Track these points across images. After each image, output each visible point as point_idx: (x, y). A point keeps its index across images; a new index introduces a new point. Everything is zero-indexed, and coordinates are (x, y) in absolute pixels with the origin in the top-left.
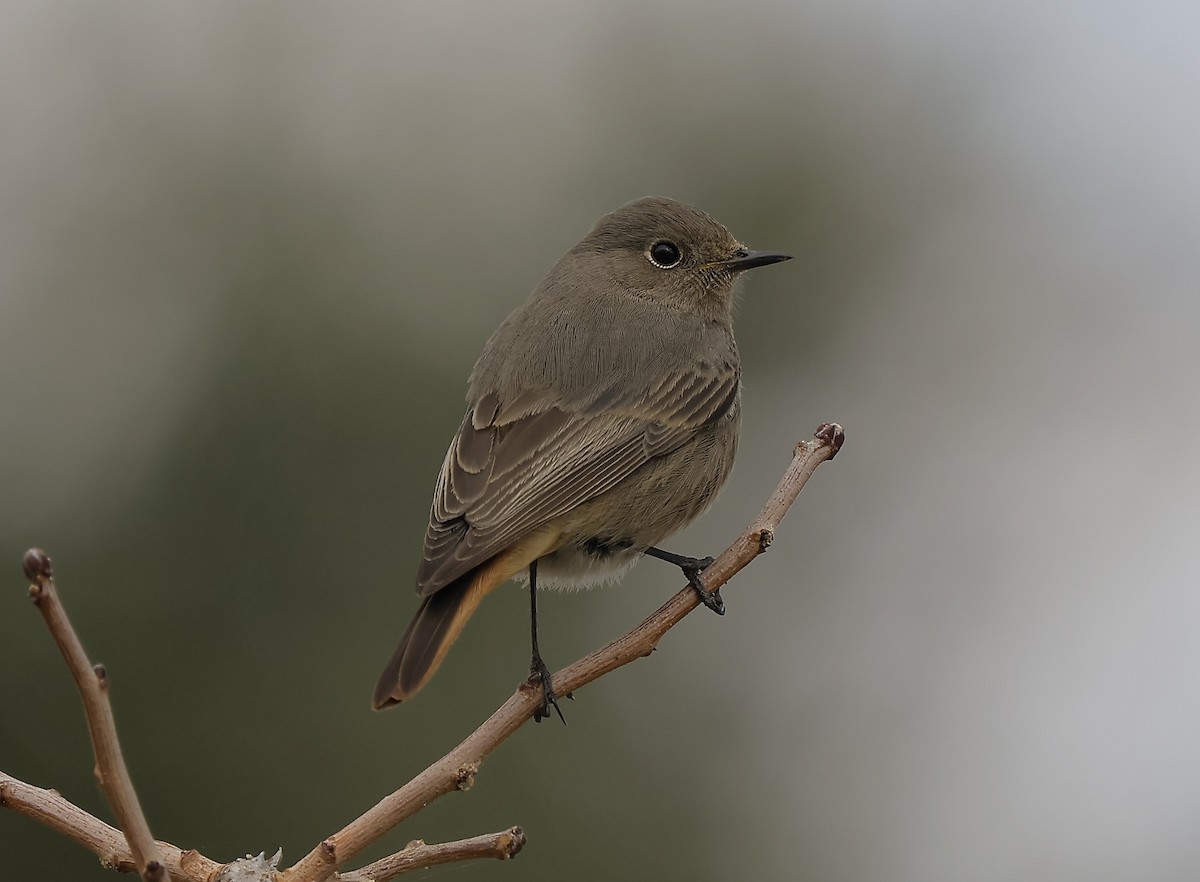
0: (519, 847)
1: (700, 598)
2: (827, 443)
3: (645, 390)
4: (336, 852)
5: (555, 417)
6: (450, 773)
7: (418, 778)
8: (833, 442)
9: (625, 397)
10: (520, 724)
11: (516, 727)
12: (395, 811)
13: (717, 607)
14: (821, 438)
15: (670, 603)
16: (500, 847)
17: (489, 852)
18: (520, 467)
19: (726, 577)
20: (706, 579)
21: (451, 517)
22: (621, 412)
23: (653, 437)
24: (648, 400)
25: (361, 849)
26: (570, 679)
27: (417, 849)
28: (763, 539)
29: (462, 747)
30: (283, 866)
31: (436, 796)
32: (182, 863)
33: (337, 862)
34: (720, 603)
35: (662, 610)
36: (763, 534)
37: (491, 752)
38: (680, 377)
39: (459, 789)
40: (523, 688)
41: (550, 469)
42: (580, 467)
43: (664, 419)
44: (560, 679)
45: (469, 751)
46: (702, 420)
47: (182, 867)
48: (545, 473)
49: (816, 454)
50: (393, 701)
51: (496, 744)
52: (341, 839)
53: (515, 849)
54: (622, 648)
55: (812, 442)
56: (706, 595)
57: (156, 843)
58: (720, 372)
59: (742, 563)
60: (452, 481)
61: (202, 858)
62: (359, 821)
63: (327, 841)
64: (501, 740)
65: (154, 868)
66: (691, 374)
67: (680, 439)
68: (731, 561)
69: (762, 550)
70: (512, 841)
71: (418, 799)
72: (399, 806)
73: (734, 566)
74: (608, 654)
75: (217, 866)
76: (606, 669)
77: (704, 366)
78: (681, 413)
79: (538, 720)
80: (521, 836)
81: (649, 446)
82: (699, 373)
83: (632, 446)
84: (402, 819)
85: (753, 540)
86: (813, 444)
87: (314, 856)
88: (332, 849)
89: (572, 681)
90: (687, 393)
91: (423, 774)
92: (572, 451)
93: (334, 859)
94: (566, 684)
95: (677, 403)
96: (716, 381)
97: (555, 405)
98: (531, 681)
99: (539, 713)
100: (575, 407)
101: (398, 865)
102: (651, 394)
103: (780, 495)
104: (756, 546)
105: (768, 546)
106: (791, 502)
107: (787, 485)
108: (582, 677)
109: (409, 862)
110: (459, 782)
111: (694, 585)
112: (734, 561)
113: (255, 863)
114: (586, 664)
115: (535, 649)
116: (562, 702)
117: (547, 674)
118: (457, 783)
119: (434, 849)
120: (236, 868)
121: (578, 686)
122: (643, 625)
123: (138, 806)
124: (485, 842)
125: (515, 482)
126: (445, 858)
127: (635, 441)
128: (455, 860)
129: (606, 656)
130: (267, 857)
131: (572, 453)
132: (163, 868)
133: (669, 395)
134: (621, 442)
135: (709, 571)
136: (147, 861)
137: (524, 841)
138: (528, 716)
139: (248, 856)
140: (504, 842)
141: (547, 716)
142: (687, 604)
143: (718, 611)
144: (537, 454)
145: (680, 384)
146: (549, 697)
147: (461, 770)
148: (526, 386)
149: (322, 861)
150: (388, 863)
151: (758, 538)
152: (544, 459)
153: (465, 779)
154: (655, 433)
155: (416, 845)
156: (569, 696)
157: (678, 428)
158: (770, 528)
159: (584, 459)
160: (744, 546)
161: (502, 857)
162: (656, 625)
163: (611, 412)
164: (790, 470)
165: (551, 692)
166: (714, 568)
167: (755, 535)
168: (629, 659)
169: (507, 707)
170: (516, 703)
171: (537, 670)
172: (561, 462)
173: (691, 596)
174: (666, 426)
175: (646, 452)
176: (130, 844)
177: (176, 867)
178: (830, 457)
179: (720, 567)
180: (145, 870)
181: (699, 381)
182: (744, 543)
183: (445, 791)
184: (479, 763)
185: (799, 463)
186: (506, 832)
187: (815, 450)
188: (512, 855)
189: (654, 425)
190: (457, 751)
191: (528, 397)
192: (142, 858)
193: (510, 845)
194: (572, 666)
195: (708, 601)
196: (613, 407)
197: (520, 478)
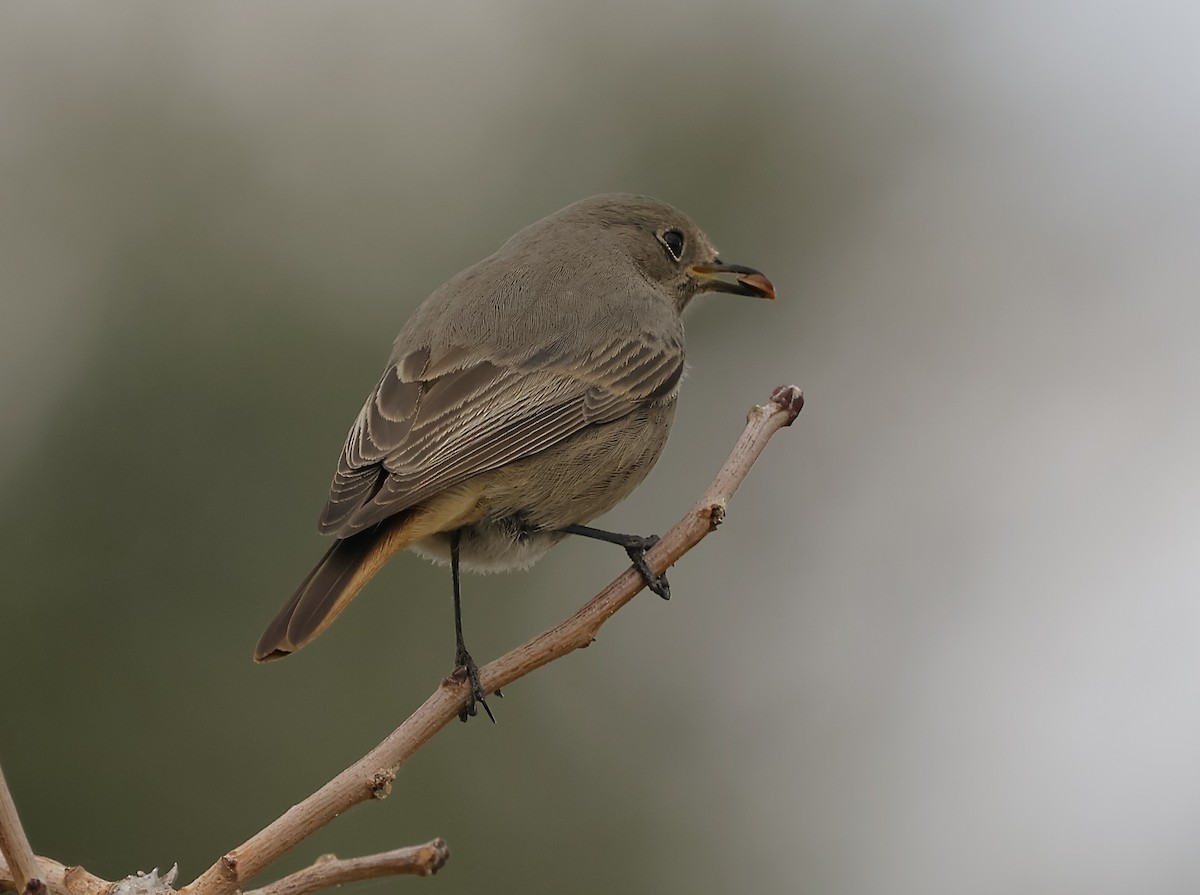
0: (442, 862)
1: (645, 581)
2: (784, 408)
3: (586, 353)
4: (238, 868)
5: (486, 370)
6: (363, 780)
7: (330, 785)
8: (791, 406)
9: (564, 357)
10: (444, 724)
11: (439, 728)
12: (304, 822)
13: (662, 591)
14: (777, 402)
15: (612, 587)
16: (421, 862)
17: (408, 867)
18: (446, 417)
19: (672, 560)
20: (652, 559)
21: (365, 464)
22: (560, 370)
23: (593, 402)
24: (590, 362)
25: (265, 865)
26: (498, 674)
27: (329, 864)
28: (714, 516)
29: (379, 749)
30: (178, 884)
31: (350, 805)
32: (66, 881)
33: (240, 879)
34: (666, 586)
35: (601, 596)
36: (714, 510)
37: (410, 756)
38: (625, 344)
39: (374, 797)
40: (446, 684)
41: (481, 419)
42: (514, 421)
43: (606, 385)
44: (489, 672)
45: (386, 755)
46: (646, 393)
47: (66, 885)
48: (475, 423)
49: (772, 421)
50: (279, 653)
51: (416, 747)
52: (245, 852)
53: (438, 864)
54: (555, 640)
55: (768, 407)
56: (652, 578)
57: (37, 858)
58: (667, 346)
59: (691, 543)
60: (369, 429)
61: (87, 875)
62: (263, 834)
63: (227, 856)
64: (422, 742)
65: (35, 887)
66: (637, 343)
67: (622, 408)
68: (678, 540)
69: (712, 527)
70: (433, 856)
71: (331, 807)
72: (307, 817)
73: (682, 545)
74: (541, 645)
75: (104, 884)
76: (540, 662)
77: (650, 337)
78: (624, 381)
79: (464, 718)
80: (444, 849)
81: (589, 411)
82: (645, 344)
83: (571, 407)
84: (311, 831)
85: (703, 516)
86: (769, 408)
87: (213, 873)
88: (233, 865)
89: (502, 675)
90: (632, 361)
91: (334, 780)
92: (506, 403)
93: (234, 876)
94: (494, 679)
95: (621, 370)
96: (662, 355)
97: (488, 359)
98: (456, 676)
99: (465, 712)
100: (508, 362)
101: (307, 883)
102: (593, 356)
103: (733, 465)
104: (707, 523)
105: (720, 523)
106: (745, 474)
107: (740, 455)
108: (513, 670)
109: (318, 880)
110: (375, 789)
111: (639, 567)
112: (682, 540)
113: (148, 880)
114: (517, 657)
115: (460, 641)
116: (490, 699)
117: (474, 669)
118: (373, 790)
119: (346, 864)
120: (127, 886)
121: (508, 681)
122: (580, 613)
123: (17, 818)
124: (403, 856)
125: (442, 430)
126: (358, 874)
127: (574, 402)
128: (370, 877)
129: (539, 647)
130: (161, 874)
131: (505, 406)
132: (45, 886)
133: (613, 360)
134: (558, 402)
135: (654, 551)
136: (27, 880)
137: (447, 856)
138: (452, 716)
139: (139, 873)
140: (424, 857)
141: (473, 714)
142: (629, 590)
143: (663, 596)
144: (467, 404)
145: (625, 351)
146: (476, 695)
147: (377, 776)
148: (456, 342)
149: (222, 878)
150: (295, 881)
151: (708, 514)
152: (475, 410)
153: (381, 785)
154: (596, 398)
155: (326, 860)
156: (498, 693)
157: (619, 397)
158: (722, 502)
159: (520, 412)
160: (692, 524)
161: (422, 873)
162: (595, 613)
163: (549, 369)
164: (744, 438)
165: (479, 689)
166: (659, 549)
167: (705, 511)
168: (565, 650)
169: (428, 706)
170: (439, 700)
171: (463, 664)
172: (492, 415)
173: (635, 579)
174: (607, 392)
175: (585, 416)
176: (7, 860)
177: (59, 884)
178: (789, 423)
179: (667, 548)
180: (25, 888)
181: (645, 352)
182: (694, 519)
183: (359, 800)
184: (397, 768)
185: (754, 430)
186: (428, 845)
187: (771, 415)
188: (434, 871)
189: (595, 390)
190: (371, 755)
191: (458, 352)
192: (22, 876)
193: (432, 860)
194: (501, 659)
195: (655, 586)
196: (551, 364)
197: (447, 426)
